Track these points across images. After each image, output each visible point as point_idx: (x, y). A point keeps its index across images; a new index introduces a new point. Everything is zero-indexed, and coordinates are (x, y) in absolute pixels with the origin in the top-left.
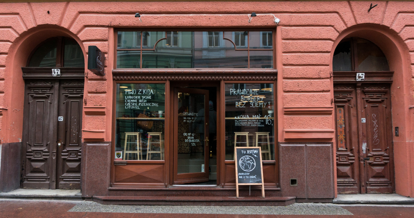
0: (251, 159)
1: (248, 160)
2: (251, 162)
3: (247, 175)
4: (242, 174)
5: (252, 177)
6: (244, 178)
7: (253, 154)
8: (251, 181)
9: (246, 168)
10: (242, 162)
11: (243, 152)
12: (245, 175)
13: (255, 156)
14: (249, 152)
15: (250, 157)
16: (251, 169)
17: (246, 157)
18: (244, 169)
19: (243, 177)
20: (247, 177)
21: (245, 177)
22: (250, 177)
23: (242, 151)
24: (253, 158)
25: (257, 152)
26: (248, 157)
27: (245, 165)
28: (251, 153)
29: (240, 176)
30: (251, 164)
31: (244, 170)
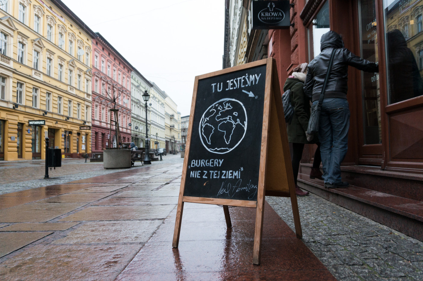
0: (236, 107)
1: (225, 114)
2: (235, 119)
3: (214, 169)
4: (202, 163)
5: (229, 175)
6: (204, 177)
7: (245, 88)
8: (221, 192)
9: (217, 141)
10: (207, 122)
11: (216, 86)
12: (208, 169)
13: (251, 95)
14: (234, 86)
15: (232, 103)
16: (230, 146)
17: (221, 103)
18: (209, 146)
19: (202, 174)
20: (214, 175)
21: (209, 174)
22: (222, 174)
23: (213, 85)
24: (241, 104)
25: (258, 79)
26: (229, 102)
27: (216, 129)
28: (237, 86)
29: (195, 169)
30: (234, 126)
31: (209, 150)
